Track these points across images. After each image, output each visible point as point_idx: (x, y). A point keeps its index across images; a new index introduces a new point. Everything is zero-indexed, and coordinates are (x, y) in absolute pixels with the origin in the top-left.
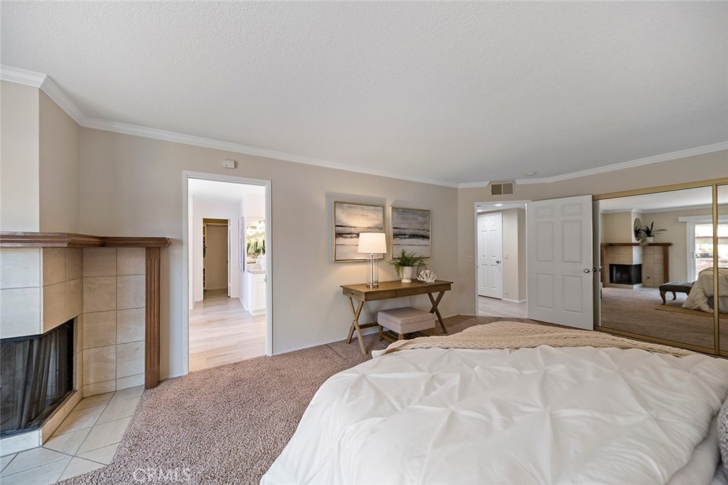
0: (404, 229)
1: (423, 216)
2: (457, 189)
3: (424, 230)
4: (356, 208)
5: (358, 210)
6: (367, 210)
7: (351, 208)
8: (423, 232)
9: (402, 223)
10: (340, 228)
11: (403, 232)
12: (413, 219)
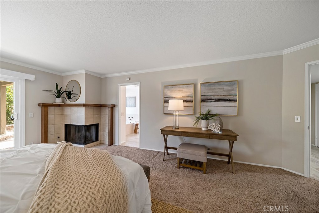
0: (211, 96)
1: (229, 86)
2: (283, 55)
3: (230, 95)
4: (175, 87)
5: (177, 88)
6: (182, 87)
7: (173, 88)
8: (229, 97)
9: (208, 93)
10: (166, 98)
11: (209, 98)
12: (219, 88)
